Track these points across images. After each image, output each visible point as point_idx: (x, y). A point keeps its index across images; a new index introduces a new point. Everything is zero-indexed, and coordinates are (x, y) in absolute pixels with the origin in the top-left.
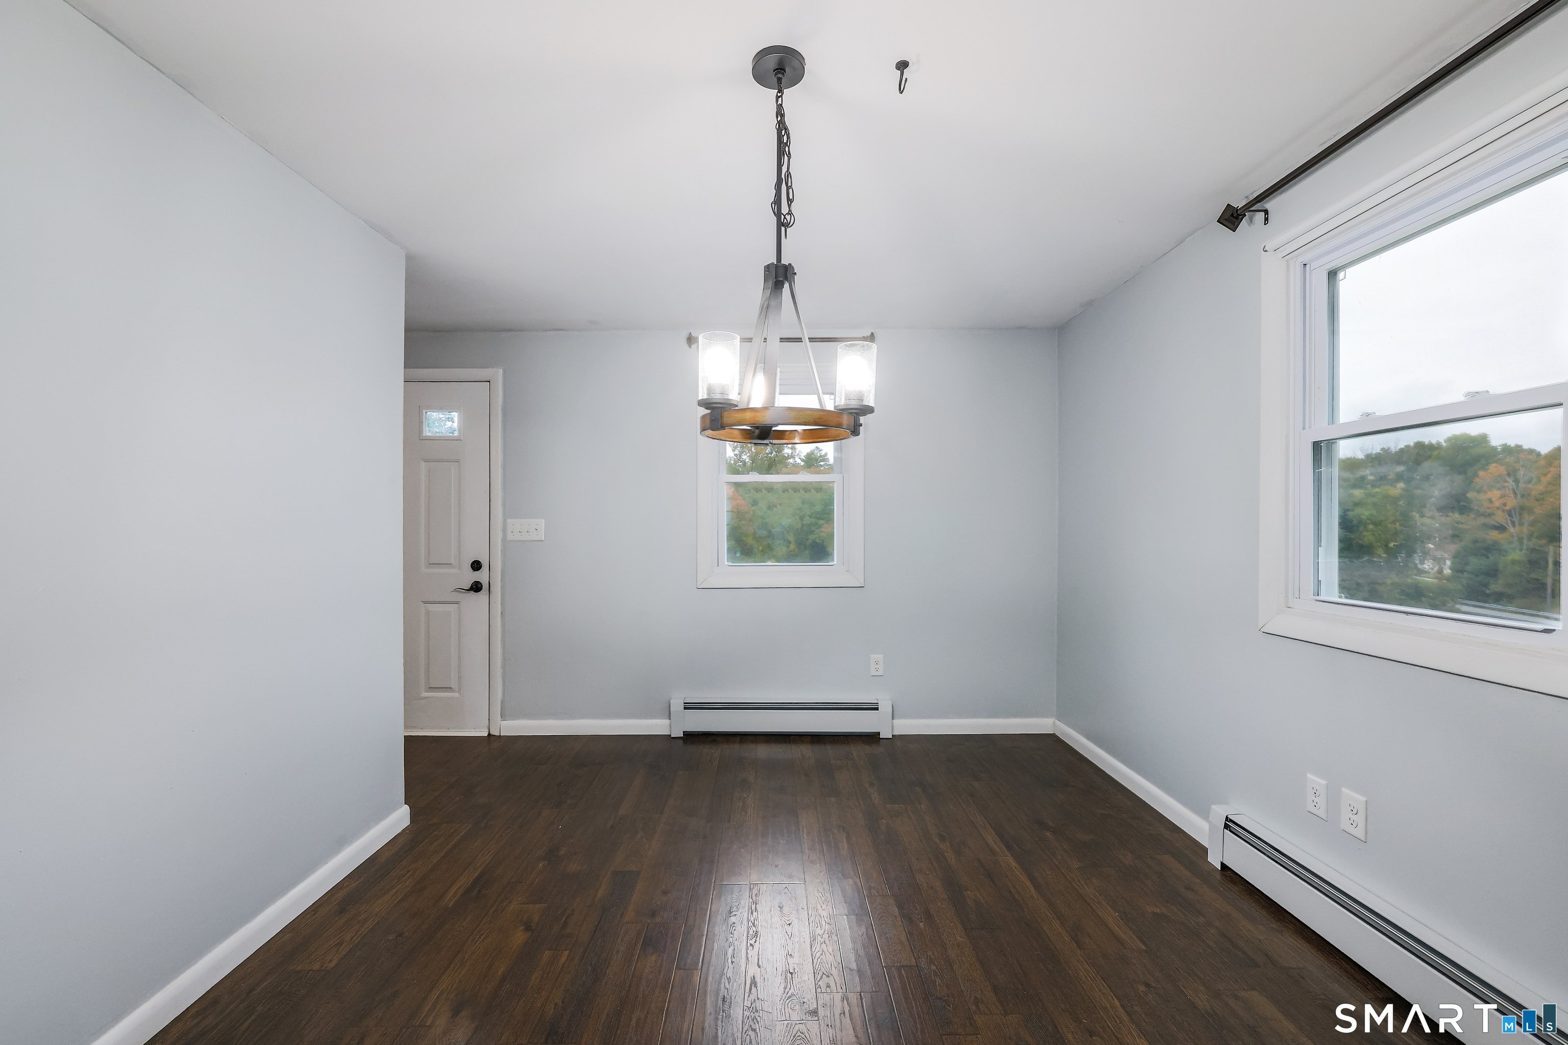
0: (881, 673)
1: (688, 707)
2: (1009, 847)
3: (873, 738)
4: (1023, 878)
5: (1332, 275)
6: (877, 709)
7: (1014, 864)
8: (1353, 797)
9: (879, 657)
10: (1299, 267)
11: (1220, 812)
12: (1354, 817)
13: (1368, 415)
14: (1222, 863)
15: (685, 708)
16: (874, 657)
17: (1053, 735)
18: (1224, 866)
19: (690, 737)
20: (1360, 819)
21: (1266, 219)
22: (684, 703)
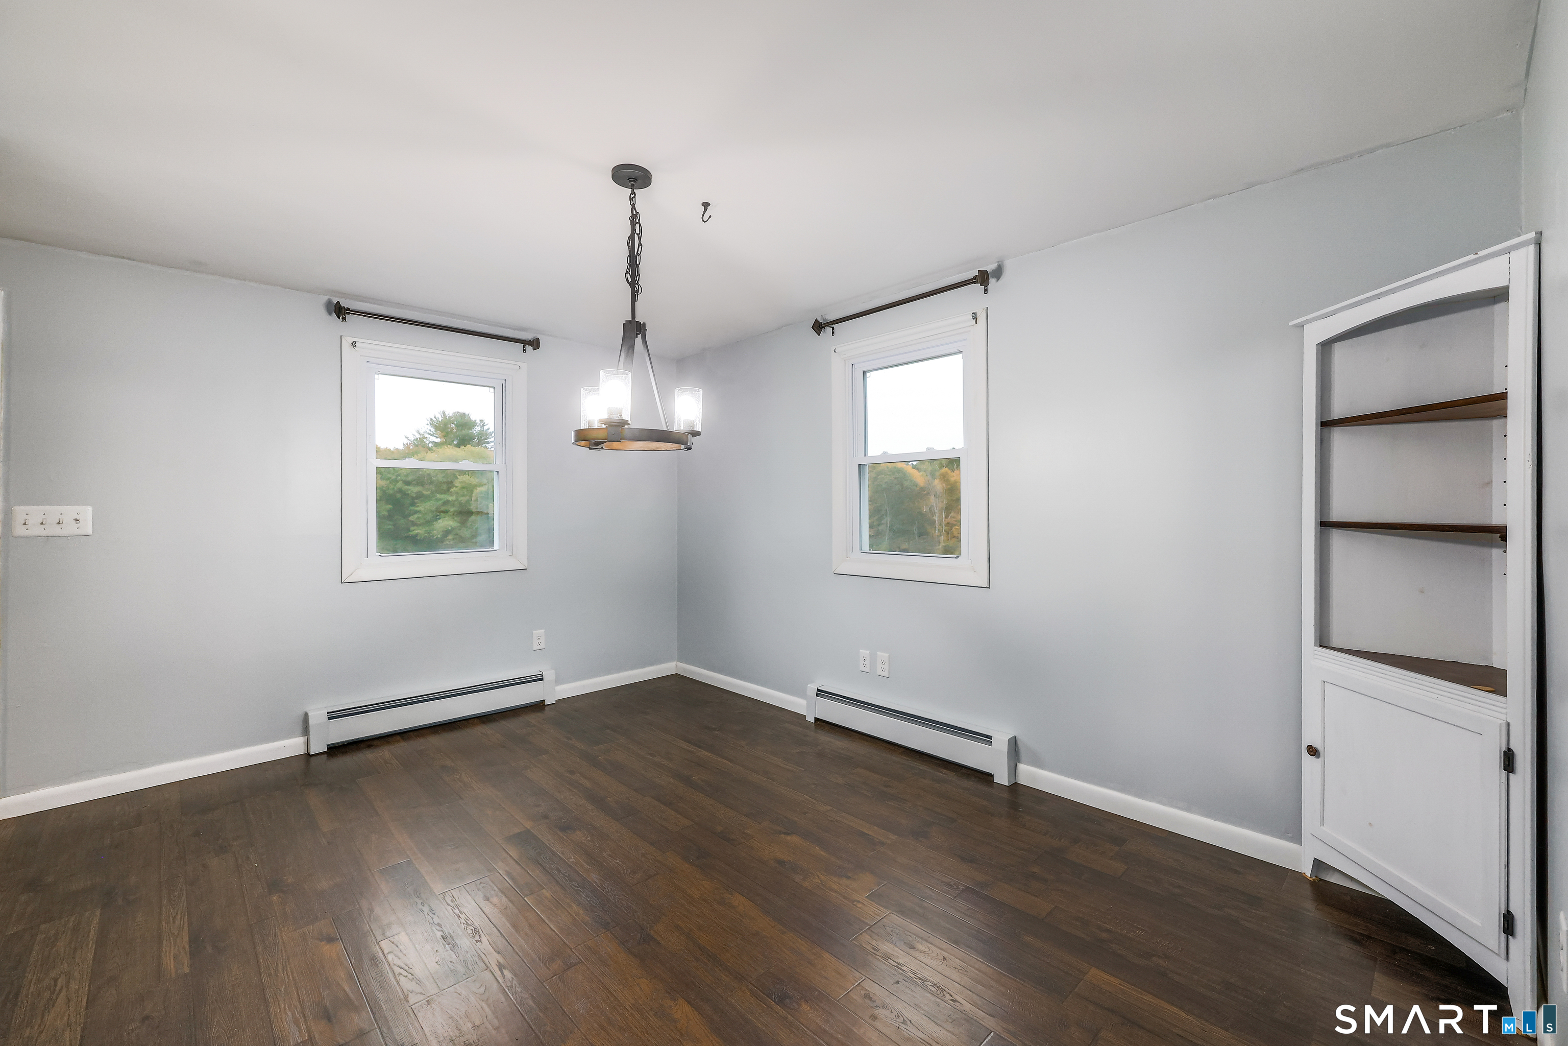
0: (542, 646)
1: (332, 716)
2: (700, 747)
3: (539, 706)
4: (720, 759)
5: (865, 373)
6: (542, 679)
7: (709, 754)
8: (883, 655)
9: (541, 632)
10: (851, 365)
11: (812, 688)
12: (883, 666)
13: (886, 452)
14: (815, 718)
15: (329, 719)
16: (536, 633)
17: (676, 675)
18: (817, 719)
19: (334, 750)
20: (886, 667)
21: (833, 333)
22: (328, 713)
